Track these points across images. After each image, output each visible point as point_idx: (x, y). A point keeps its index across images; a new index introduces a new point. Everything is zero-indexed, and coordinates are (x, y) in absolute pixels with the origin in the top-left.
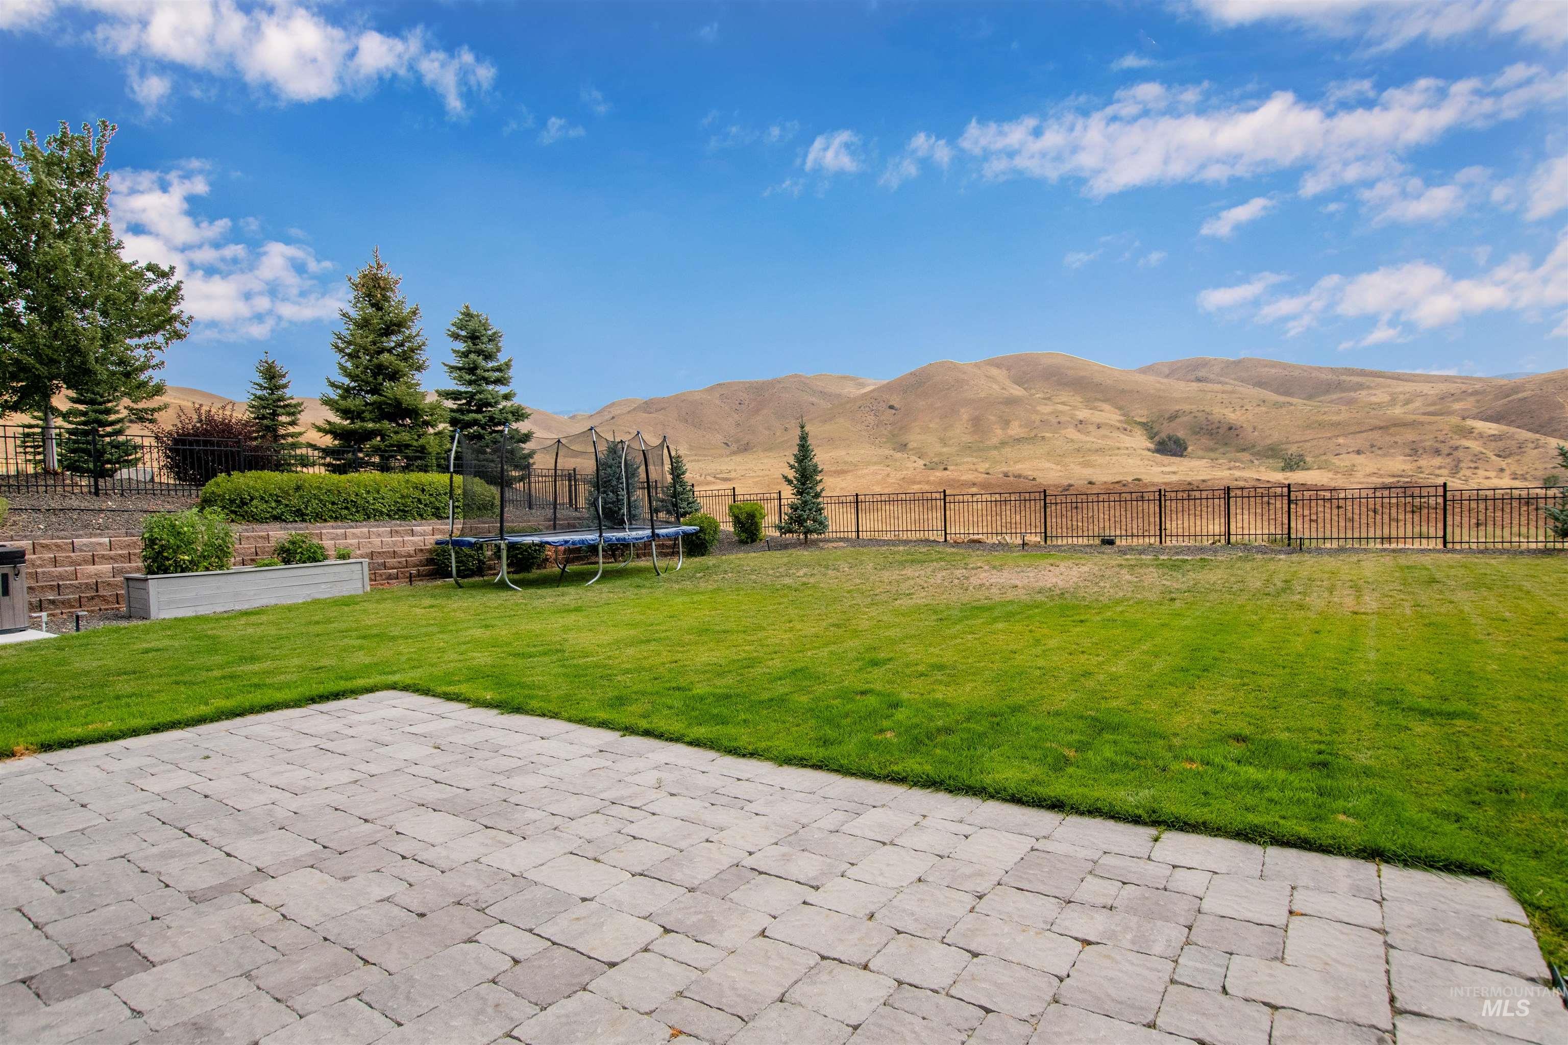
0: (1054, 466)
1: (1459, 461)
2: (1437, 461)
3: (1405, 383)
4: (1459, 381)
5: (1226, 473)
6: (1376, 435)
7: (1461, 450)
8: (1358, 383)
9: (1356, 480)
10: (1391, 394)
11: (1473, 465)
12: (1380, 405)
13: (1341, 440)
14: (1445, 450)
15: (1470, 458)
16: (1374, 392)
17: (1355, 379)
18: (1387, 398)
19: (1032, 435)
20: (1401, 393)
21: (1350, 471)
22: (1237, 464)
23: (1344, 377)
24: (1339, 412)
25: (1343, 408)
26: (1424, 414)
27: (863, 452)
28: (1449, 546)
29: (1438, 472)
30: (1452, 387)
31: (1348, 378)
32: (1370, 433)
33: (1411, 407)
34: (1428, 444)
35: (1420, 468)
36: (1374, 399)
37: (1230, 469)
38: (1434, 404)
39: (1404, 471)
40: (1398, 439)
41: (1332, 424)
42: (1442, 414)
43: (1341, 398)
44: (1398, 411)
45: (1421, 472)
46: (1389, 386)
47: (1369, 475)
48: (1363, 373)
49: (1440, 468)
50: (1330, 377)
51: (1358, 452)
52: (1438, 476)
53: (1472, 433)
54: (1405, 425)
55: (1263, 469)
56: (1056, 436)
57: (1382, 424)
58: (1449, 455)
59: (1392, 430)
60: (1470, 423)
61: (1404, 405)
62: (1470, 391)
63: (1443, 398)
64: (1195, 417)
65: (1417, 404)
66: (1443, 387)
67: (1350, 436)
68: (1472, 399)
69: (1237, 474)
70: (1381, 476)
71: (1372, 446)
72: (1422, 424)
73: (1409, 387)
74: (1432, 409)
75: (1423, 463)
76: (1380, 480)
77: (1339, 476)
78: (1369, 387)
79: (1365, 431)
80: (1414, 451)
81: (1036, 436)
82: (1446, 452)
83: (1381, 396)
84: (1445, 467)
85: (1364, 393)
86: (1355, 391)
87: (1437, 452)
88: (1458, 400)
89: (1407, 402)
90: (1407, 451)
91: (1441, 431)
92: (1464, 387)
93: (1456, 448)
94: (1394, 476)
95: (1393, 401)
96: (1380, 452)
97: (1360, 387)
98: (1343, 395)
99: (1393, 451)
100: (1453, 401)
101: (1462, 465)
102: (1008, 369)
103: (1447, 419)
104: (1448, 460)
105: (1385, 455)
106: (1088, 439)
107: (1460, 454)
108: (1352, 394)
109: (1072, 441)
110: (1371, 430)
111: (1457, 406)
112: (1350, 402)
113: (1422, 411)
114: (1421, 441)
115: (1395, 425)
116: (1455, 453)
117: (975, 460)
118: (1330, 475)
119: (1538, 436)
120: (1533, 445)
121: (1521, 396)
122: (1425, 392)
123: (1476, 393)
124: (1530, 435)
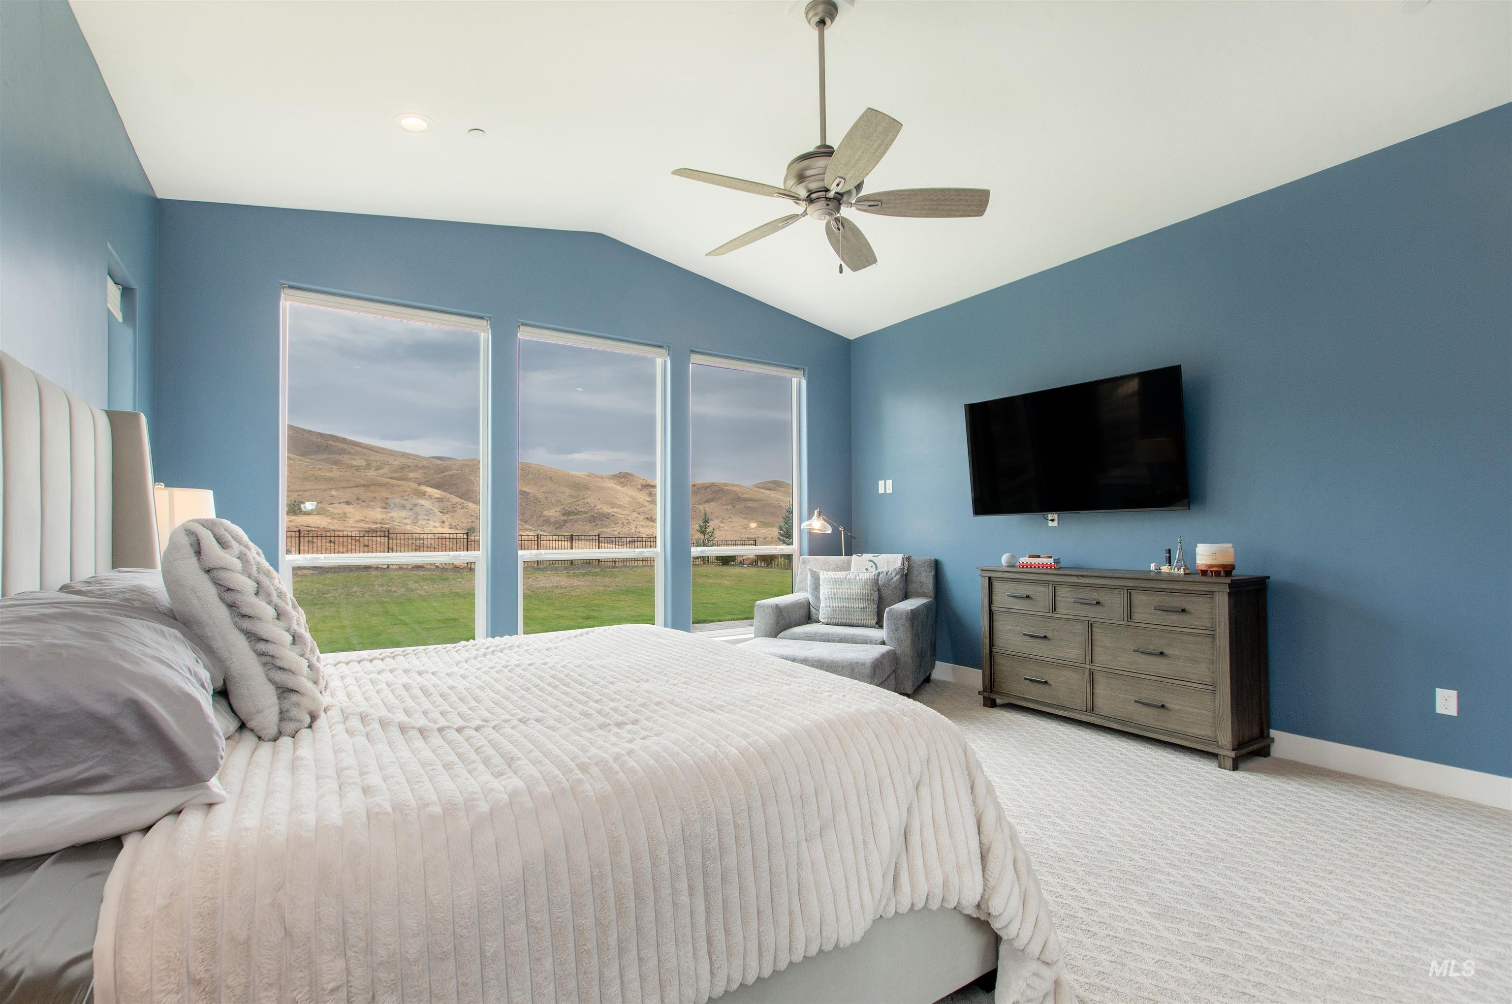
1: (418, 514)
2: (404, 513)
3: (377, 454)
4: (412, 457)
6: (360, 491)
7: (419, 506)
8: (342, 449)
9: (349, 525)
10: (367, 461)
11: (426, 518)
12: (358, 468)
13: (334, 493)
14: (409, 506)
15: (424, 513)
16: (355, 457)
17: (340, 445)
18: (364, 463)
20: (374, 460)
21: (344, 517)
23: (330, 442)
24: (331, 470)
25: (334, 467)
26: (391, 478)
29: (405, 521)
30: (409, 462)
31: (334, 444)
32: (356, 489)
33: (381, 471)
34: (397, 500)
35: (392, 517)
36: (354, 463)
38: (396, 472)
39: (383, 519)
40: (376, 495)
41: (326, 479)
42: (402, 480)
43: (329, 459)
44: (371, 473)
45: (394, 521)
47: (358, 521)
48: (344, 441)
49: (406, 518)
50: (319, 440)
51: (348, 503)
52: (405, 524)
53: (425, 495)
54: (381, 485)
57: (366, 483)
58: (411, 509)
59: (372, 488)
60: (424, 488)
61: (376, 470)
62: (420, 465)
63: (402, 468)
65: (385, 470)
66: (403, 460)
67: (341, 490)
68: (420, 471)
70: (367, 523)
71: (358, 499)
72: (393, 485)
73: (379, 457)
74: (396, 475)
75: (393, 514)
76: (367, 526)
77: (335, 521)
78: (350, 453)
79: (352, 487)
80: (388, 505)
82: (409, 507)
83: (359, 462)
84: (409, 518)
85: (346, 457)
86: (340, 454)
87: (403, 507)
88: (413, 471)
89: (379, 468)
90: (384, 505)
91: (405, 492)
92: (416, 463)
93: (416, 505)
95: (368, 466)
96: (364, 504)
97: (343, 452)
98: (330, 456)
99: (373, 504)
100: (409, 471)
101: (419, 517)
103: (409, 483)
104: (410, 513)
105: (367, 507)
107: (417, 509)
108: (338, 457)
110: (357, 486)
111: (412, 475)
112: (336, 463)
113: (389, 476)
115: (374, 485)
116: (415, 509)
118: (328, 520)
119: (463, 501)
120: (460, 507)
121: (450, 473)
122: (390, 462)
123: (423, 467)
124: (458, 500)
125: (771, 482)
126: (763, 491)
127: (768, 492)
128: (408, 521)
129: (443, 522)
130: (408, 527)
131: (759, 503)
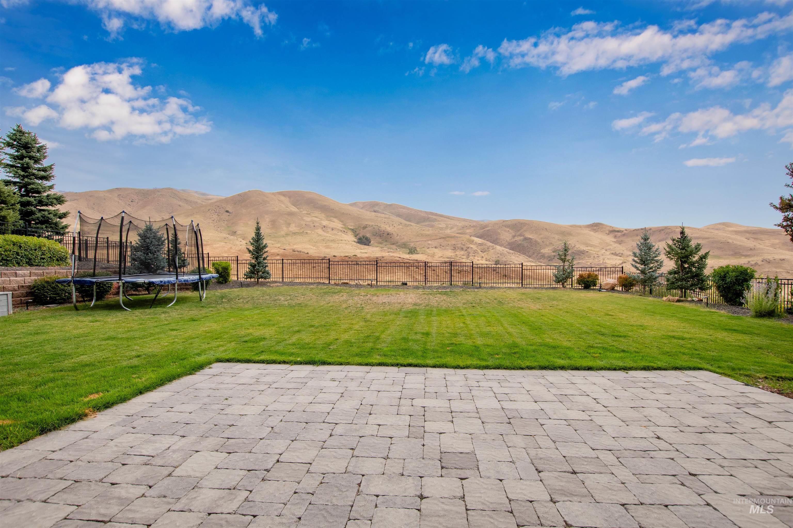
0: (312, 247)
1: (469, 253)
2: (462, 253)
3: (451, 220)
4: (468, 221)
5: (387, 254)
6: (441, 241)
7: (470, 248)
9: (435, 259)
11: (474, 255)
12: (441, 229)
13: (430, 242)
14: (465, 249)
15: (473, 252)
16: (440, 223)
17: (434, 217)
18: (445, 226)
19: (301, 231)
20: (450, 224)
21: (433, 255)
22: (391, 250)
23: (430, 216)
24: (429, 230)
25: (430, 229)
26: (457, 233)
27: (211, 234)
28: (523, 286)
29: (463, 257)
30: (467, 224)
31: (431, 216)
33: (453, 230)
34: (459, 245)
35: (456, 255)
36: (440, 226)
37: (388, 252)
38: (460, 230)
39: (451, 256)
40: (449, 243)
41: (426, 235)
42: (463, 234)
44: (448, 232)
45: (457, 257)
46: (445, 221)
47: (439, 257)
48: (436, 215)
49: (463, 255)
50: (425, 215)
51: (436, 248)
52: (463, 258)
53: (473, 242)
54: (451, 237)
55: (401, 253)
56: (313, 232)
57: (444, 236)
58: (466, 250)
59: (447, 239)
60: (473, 238)
63: (463, 228)
64: (374, 228)
65: (455, 229)
66: (464, 223)
67: (433, 241)
68: (472, 229)
69: (392, 254)
70: (444, 258)
71: (441, 245)
72: (457, 237)
73: (452, 222)
74: (460, 231)
75: (457, 253)
76: (444, 260)
77: (429, 257)
78: (439, 221)
79: (438, 239)
80: (455, 248)
81: (303, 232)
83: (443, 225)
85: (437, 223)
86: (434, 222)
87: (462, 249)
88: (468, 229)
89: (452, 228)
90: (452, 248)
91: (463, 240)
92: (470, 224)
93: (468, 248)
94: (448, 258)
95: (447, 228)
96: (443, 248)
97: (435, 220)
98: (429, 223)
99: (447, 248)
101: (470, 255)
102: (290, 197)
103: (465, 236)
104: (466, 252)
105: (445, 249)
106: (327, 235)
107: (469, 250)
108: (432, 223)
109: (320, 235)
110: (440, 238)
111: (468, 231)
112: (432, 226)
114: (457, 244)
115: (448, 237)
117: (273, 242)
118: (426, 256)
119: (493, 245)
120: (492, 248)
121: (488, 229)
122: (457, 224)
123: (473, 226)
124: (491, 244)
125: (720, 224)
126: (712, 231)
127: (716, 232)
128: (464, 257)
129: (483, 257)
130: (464, 261)
131: (707, 240)
